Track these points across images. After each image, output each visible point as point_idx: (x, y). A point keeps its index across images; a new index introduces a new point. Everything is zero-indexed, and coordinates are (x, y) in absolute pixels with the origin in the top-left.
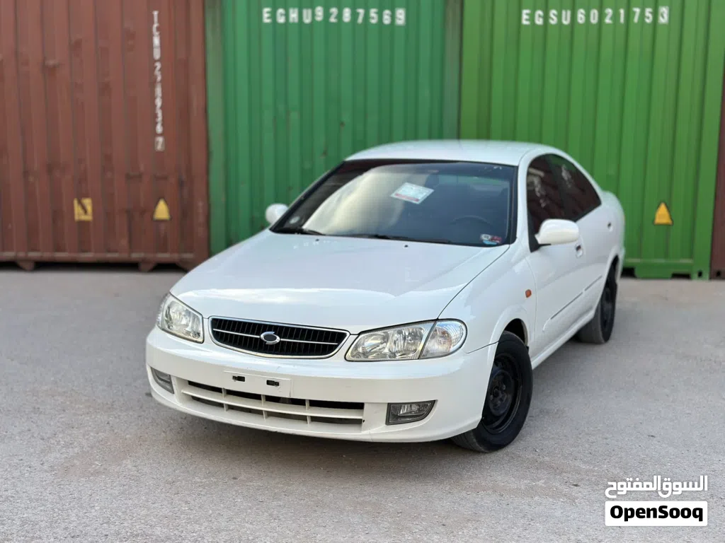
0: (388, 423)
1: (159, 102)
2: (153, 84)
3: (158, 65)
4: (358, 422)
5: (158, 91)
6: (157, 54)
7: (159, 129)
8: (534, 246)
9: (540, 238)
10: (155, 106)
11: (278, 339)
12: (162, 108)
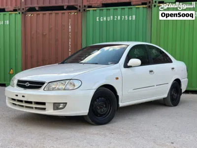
0: (54, 109)
1: (70, 43)
2: (68, 39)
3: (70, 33)
4: (44, 109)
7: (70, 50)
8: (126, 66)
9: (129, 64)
11: (29, 85)
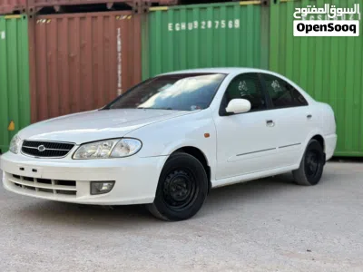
0: (91, 194)
1: (119, 72)
2: (117, 64)
3: (120, 54)
4: (74, 193)
5: (119, 67)
6: (119, 48)
7: (119, 85)
8: (223, 112)
9: (228, 109)
10: (117, 74)
11: (45, 149)
12: (121, 75)
